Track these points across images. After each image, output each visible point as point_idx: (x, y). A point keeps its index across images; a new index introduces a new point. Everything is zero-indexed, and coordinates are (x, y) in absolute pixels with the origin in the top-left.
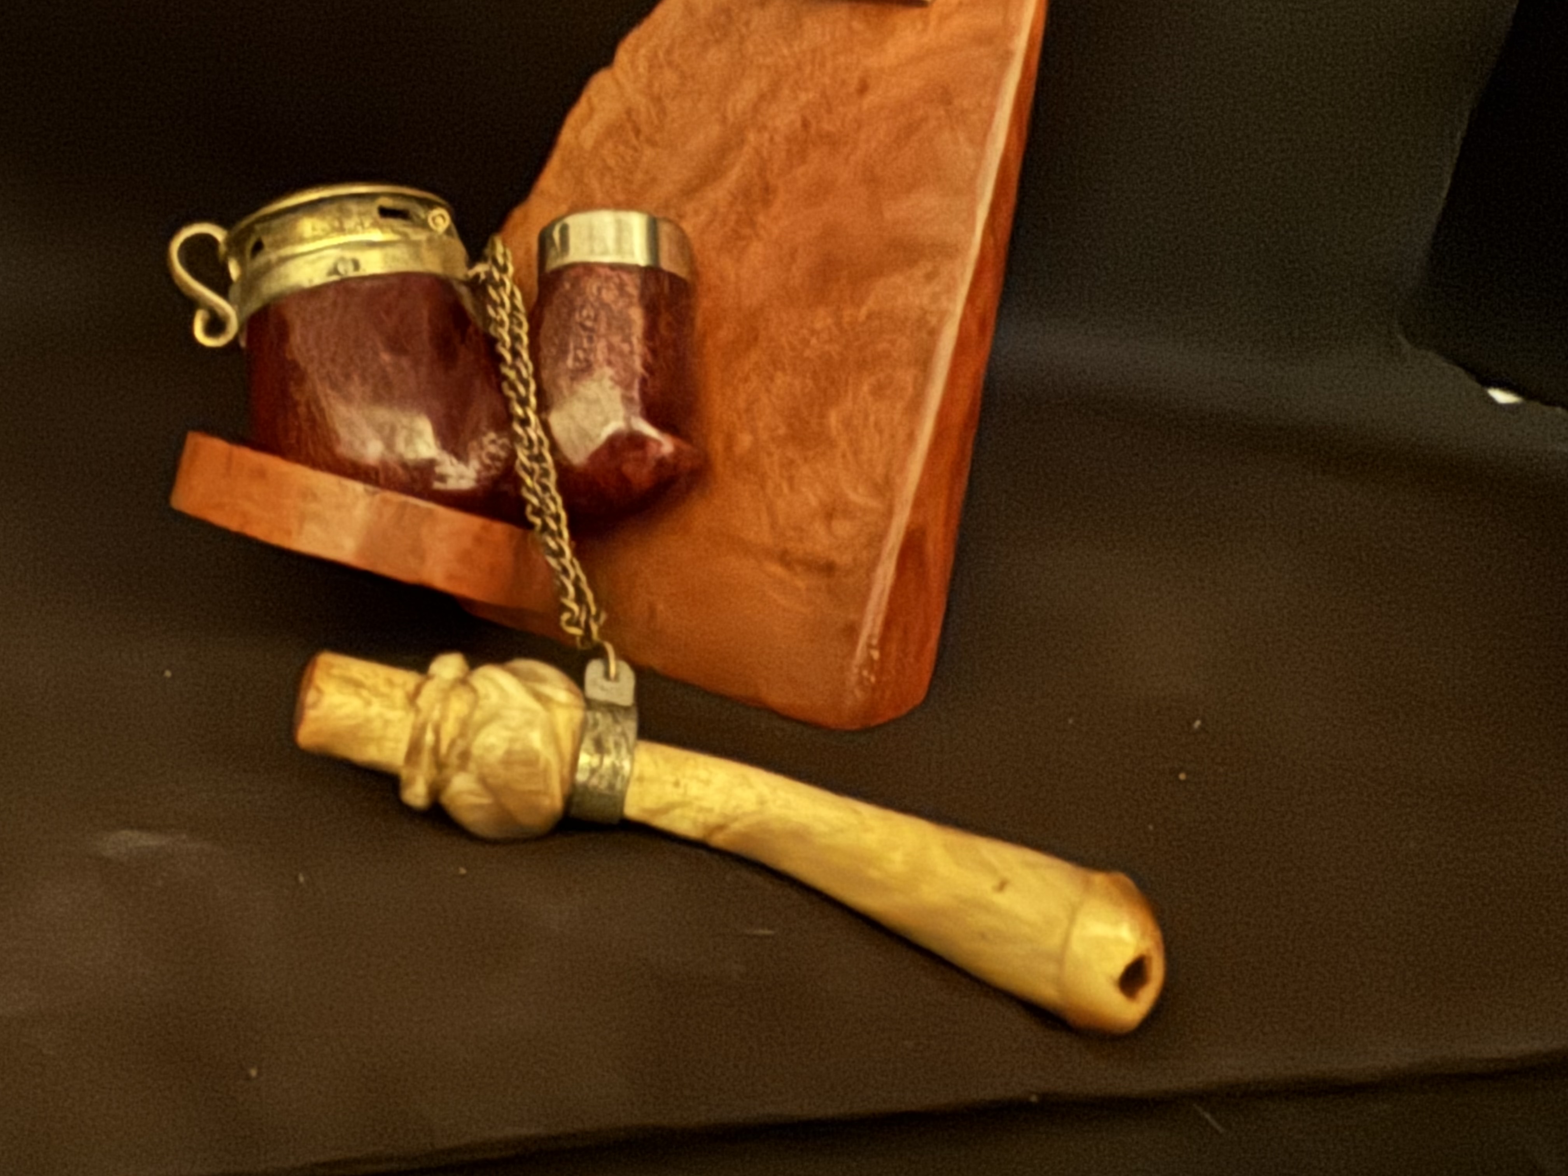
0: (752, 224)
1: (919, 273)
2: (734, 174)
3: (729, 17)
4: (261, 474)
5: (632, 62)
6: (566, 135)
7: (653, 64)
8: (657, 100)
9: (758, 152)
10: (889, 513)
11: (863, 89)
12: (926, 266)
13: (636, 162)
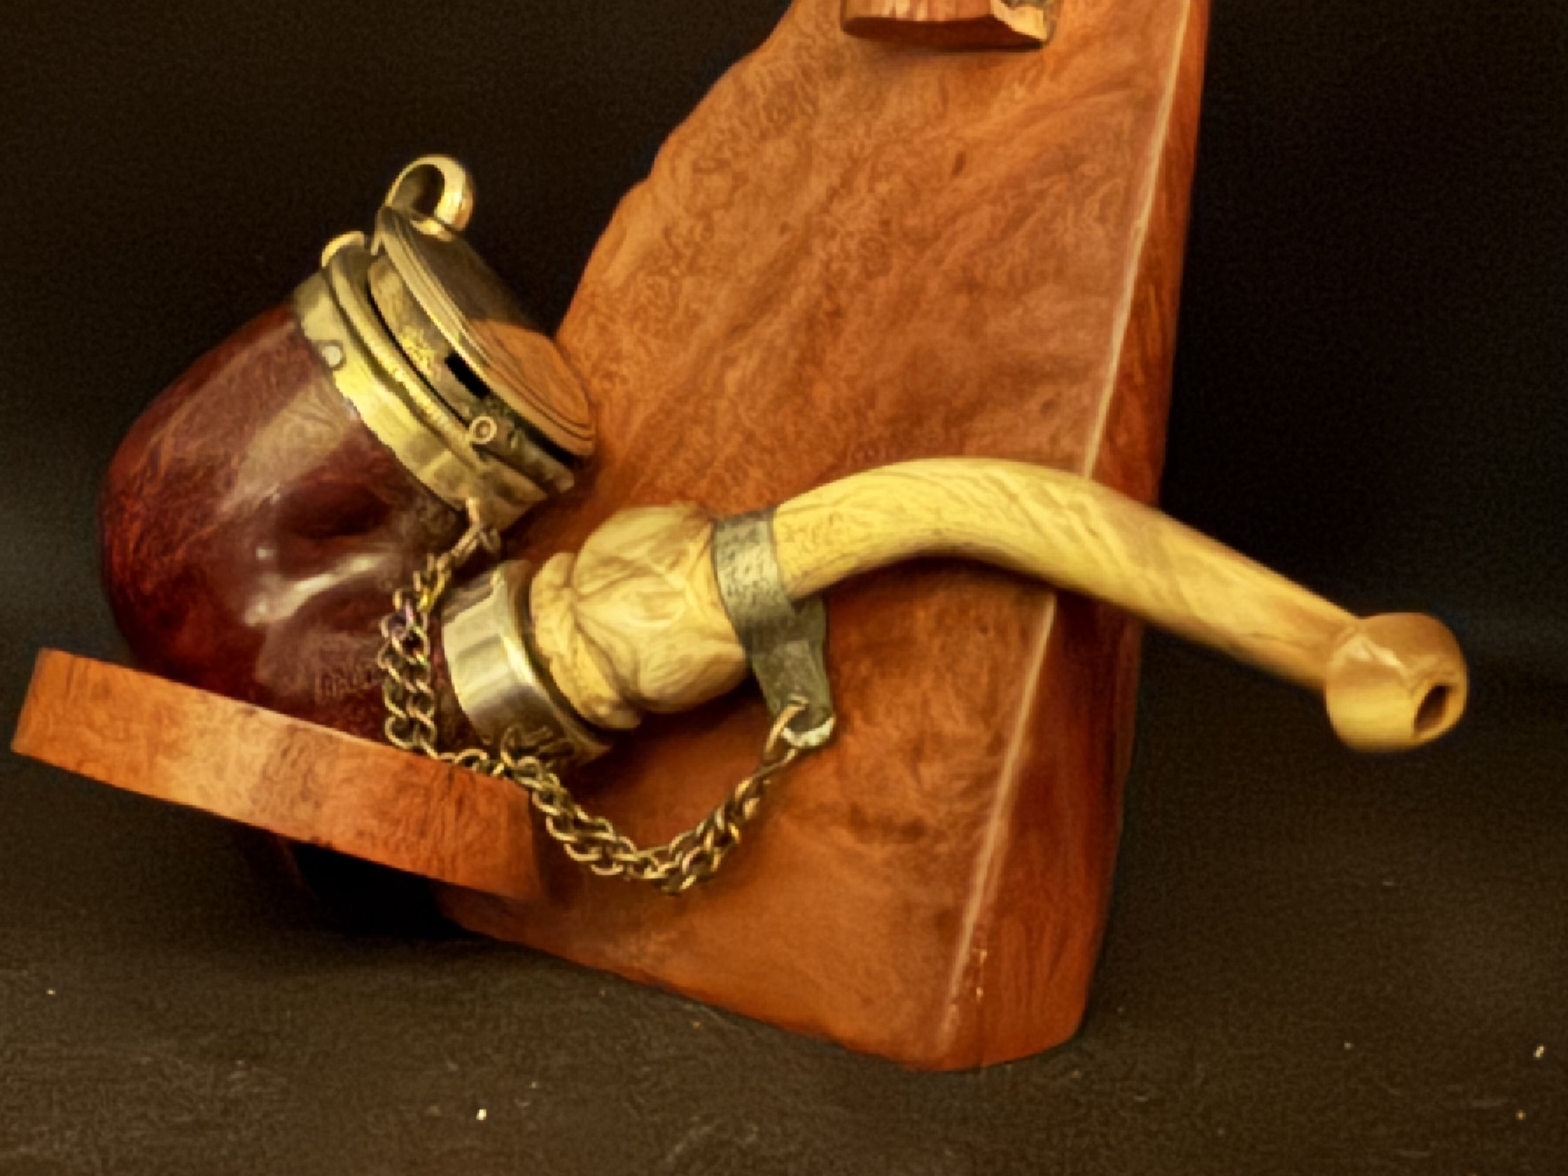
0: (818, 363)
1: (1033, 405)
2: (798, 298)
3: (793, 95)
4: (105, 692)
5: (673, 171)
6: (590, 273)
7: (696, 169)
8: (704, 214)
9: (827, 266)
10: (998, 745)
11: (960, 165)
12: (1045, 392)
13: (674, 296)
